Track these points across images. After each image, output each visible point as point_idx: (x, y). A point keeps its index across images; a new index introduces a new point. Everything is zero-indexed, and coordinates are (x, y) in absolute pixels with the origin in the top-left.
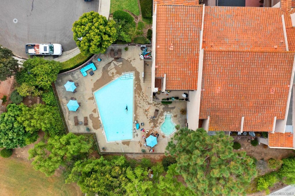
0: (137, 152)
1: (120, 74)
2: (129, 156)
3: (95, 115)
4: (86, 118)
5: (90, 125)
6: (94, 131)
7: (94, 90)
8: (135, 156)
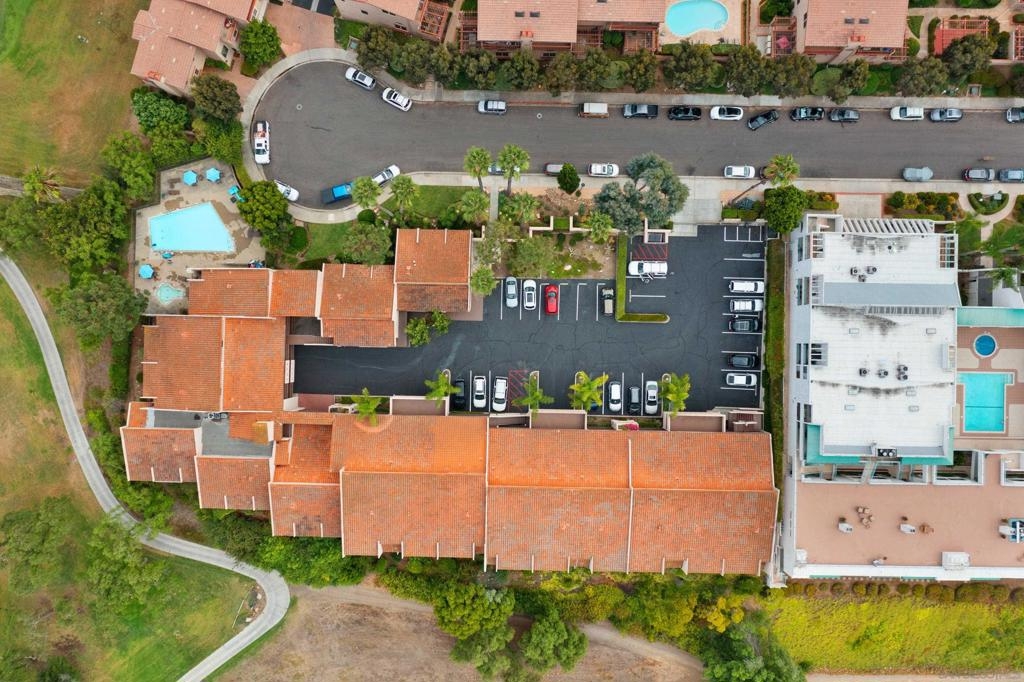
0: (137, 256)
1: (233, 235)
2: (131, 245)
3: (182, 204)
4: (177, 193)
5: (171, 198)
6: (163, 202)
7: (213, 202)
8: (130, 253)
